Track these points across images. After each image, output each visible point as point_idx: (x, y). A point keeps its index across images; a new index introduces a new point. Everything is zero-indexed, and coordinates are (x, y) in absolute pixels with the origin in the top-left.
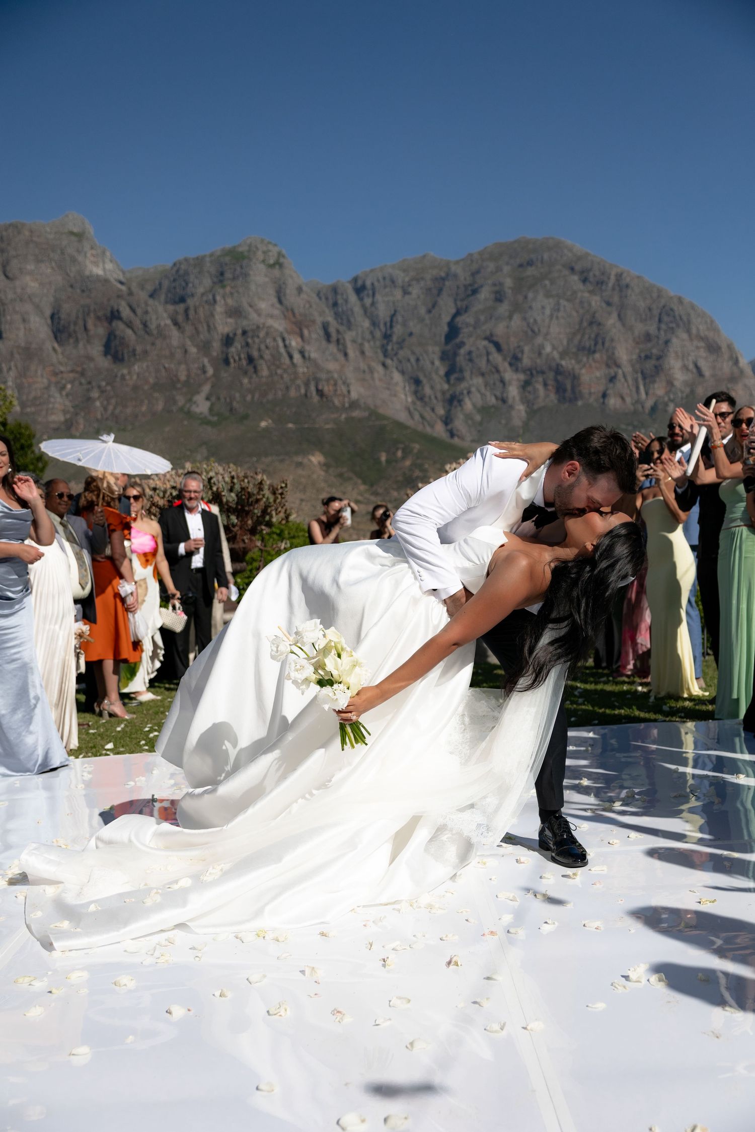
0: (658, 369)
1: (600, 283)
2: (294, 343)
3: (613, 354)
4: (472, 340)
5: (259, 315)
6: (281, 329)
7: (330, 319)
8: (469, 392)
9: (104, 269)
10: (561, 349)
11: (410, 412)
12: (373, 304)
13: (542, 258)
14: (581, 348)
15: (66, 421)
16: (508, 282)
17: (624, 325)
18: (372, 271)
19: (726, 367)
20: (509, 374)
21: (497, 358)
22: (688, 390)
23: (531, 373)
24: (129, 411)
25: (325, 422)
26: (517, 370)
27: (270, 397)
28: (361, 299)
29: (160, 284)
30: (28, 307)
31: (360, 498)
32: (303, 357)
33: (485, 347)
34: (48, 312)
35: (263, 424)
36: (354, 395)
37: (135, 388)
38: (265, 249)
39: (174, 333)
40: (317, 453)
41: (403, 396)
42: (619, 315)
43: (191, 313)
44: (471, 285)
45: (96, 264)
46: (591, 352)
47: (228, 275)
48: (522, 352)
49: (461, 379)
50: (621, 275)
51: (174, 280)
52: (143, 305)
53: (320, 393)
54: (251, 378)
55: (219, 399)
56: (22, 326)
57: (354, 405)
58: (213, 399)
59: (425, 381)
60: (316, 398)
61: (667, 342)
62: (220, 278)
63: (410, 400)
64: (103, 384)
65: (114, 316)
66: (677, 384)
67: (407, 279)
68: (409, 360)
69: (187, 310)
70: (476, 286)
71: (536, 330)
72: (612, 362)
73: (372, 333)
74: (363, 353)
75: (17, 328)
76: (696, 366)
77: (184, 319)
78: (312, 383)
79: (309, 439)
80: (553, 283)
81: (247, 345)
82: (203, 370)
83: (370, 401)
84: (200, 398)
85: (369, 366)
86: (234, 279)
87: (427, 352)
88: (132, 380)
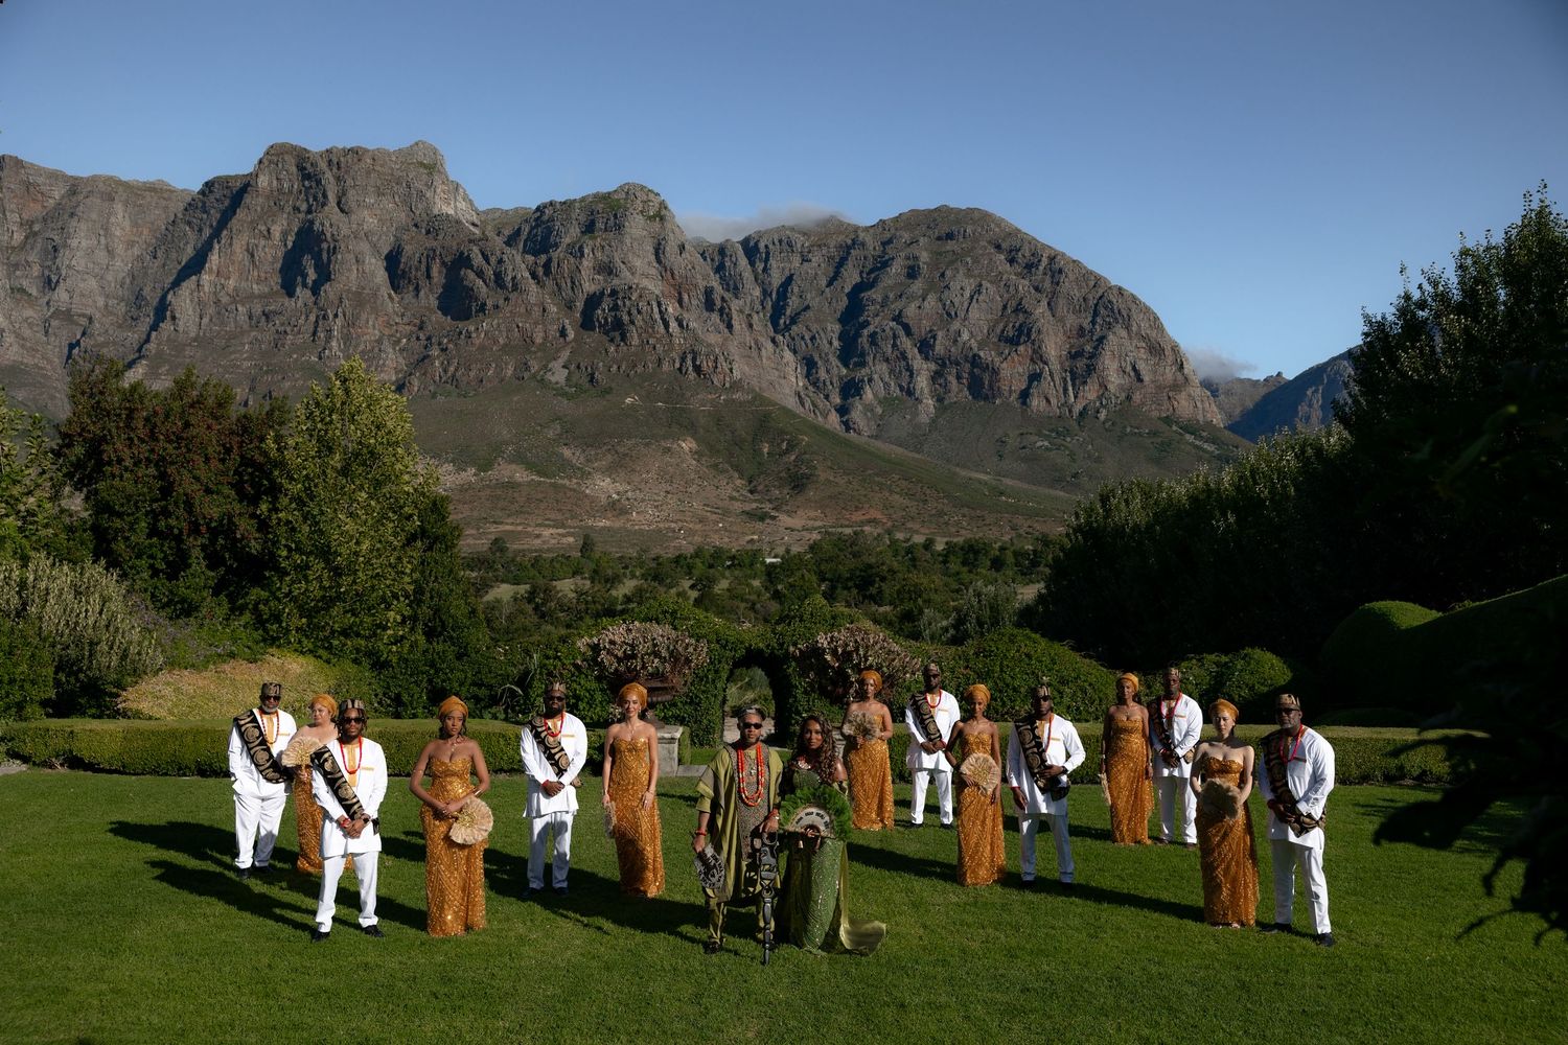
0: (1090, 369)
1: (1029, 267)
2: (672, 309)
3: (1040, 347)
4: (877, 319)
5: (633, 274)
6: (657, 292)
7: (715, 283)
8: (870, 380)
9: (456, 207)
10: (979, 339)
11: (800, 397)
12: (765, 270)
13: (965, 231)
14: (1003, 339)
15: (397, 380)
17: (1053, 315)
18: (766, 231)
19: (1169, 373)
20: (918, 362)
21: (906, 343)
22: (1124, 395)
23: (942, 363)
24: (472, 374)
25: (701, 402)
26: (927, 358)
27: (640, 369)
28: (752, 263)
29: (519, 229)
30: (364, 246)
31: (735, 494)
32: (680, 325)
33: (891, 329)
34: (385, 251)
35: (628, 400)
36: (737, 374)
37: (482, 348)
38: (645, 198)
39: (533, 286)
40: (690, 439)
41: (794, 380)
42: (1049, 304)
43: (554, 264)
44: (879, 257)
45: (447, 201)
46: (1013, 342)
47: (600, 225)
48: (934, 337)
49: (863, 364)
50: (1055, 257)
51: (537, 226)
52: (498, 253)
53: (698, 369)
54: (618, 346)
55: (578, 367)
56: (354, 268)
57: (736, 386)
58: (573, 367)
59: (819, 363)
60: (692, 375)
61: (1102, 339)
62: (589, 228)
63: (801, 384)
64: (445, 341)
65: (463, 261)
66: (1111, 387)
67: (807, 244)
68: (803, 338)
69: (549, 260)
70: (887, 257)
71: (953, 314)
72: (1038, 357)
73: (761, 303)
74: (750, 326)
75: (349, 270)
76: (1134, 369)
77: (544, 273)
78: (689, 357)
79: (680, 422)
80: (976, 261)
81: (615, 308)
82: (563, 333)
83: (754, 382)
84: (557, 365)
85: (756, 343)
86: (606, 230)
87: (824, 330)
88: (479, 339)
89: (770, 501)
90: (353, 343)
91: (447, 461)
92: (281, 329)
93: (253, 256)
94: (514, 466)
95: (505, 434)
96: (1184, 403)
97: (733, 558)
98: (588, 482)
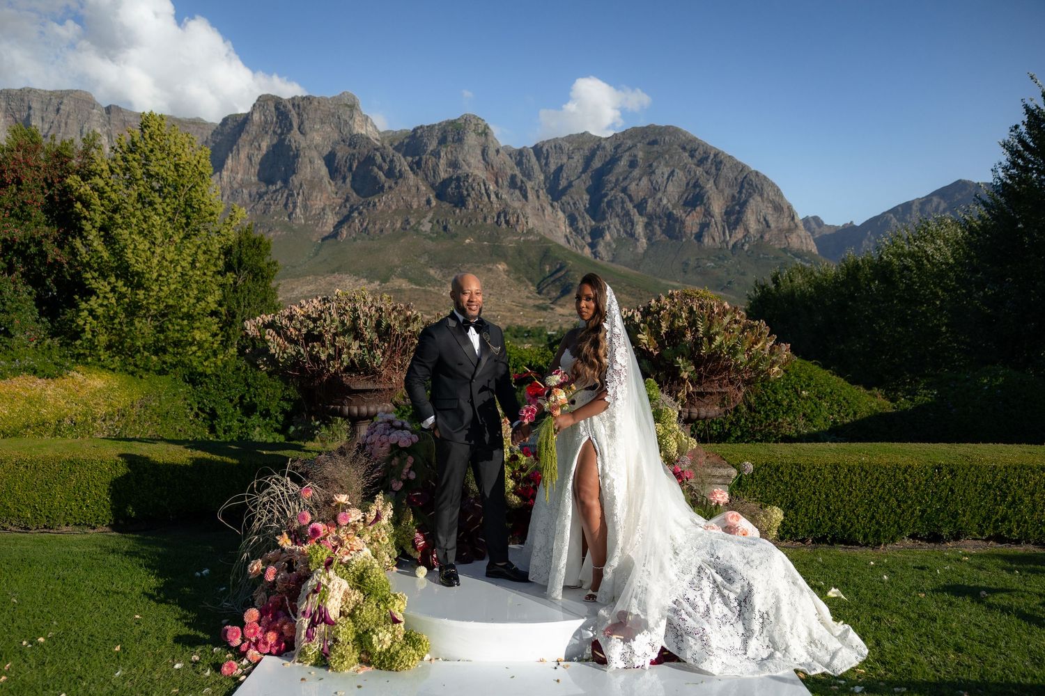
0: (738, 221)
1: (703, 160)
2: (492, 187)
3: (709, 207)
4: (613, 192)
5: (469, 167)
6: (484, 177)
7: (517, 172)
8: (609, 228)
9: (367, 129)
10: (673, 202)
11: (567, 239)
12: (546, 163)
13: (664, 139)
14: (686, 204)
15: (334, 231)
16: (640, 154)
17: (717, 188)
18: (548, 141)
19: (786, 223)
20: (637, 217)
21: (630, 206)
22: (759, 235)
23: (650, 217)
24: (377, 227)
25: (510, 242)
26: (641, 214)
27: (474, 223)
28: (538, 159)
29: (403, 142)
30: (314, 154)
31: (530, 295)
32: (497, 197)
33: (621, 198)
34: (326, 155)
35: (467, 241)
36: (530, 225)
37: (382, 212)
38: (476, 123)
39: (411, 176)
40: (503, 263)
41: (564, 228)
42: (714, 182)
43: (423, 162)
44: (614, 155)
45: (361, 127)
46: (693, 205)
47: (450, 139)
48: (646, 202)
49: (604, 219)
50: (718, 154)
51: (413, 140)
52: (391, 156)
53: (507, 222)
54: (461, 209)
55: (438, 222)
56: (309, 166)
57: (530, 232)
58: (435, 222)
59: (579, 218)
60: (504, 226)
61: (746, 202)
62: (443, 141)
63: (568, 231)
64: (361, 208)
65: (369, 160)
66: (751, 230)
67: (571, 148)
68: (569, 204)
69: (421, 159)
70: (618, 155)
71: (657, 188)
72: (708, 213)
73: (545, 183)
74: (538, 197)
75: (306, 168)
76: (765, 219)
77: (416, 166)
78: (502, 215)
79: (498, 253)
80: (671, 157)
81: (458, 187)
82: (428, 202)
83: (541, 230)
84: (425, 221)
85: (542, 206)
86: (453, 142)
87: (582, 198)
88: (380, 207)
89: (550, 299)
90: (309, 209)
91: (363, 277)
92: (268, 202)
93: (251, 160)
94: (401, 280)
95: (396, 261)
96: (795, 240)
97: (528, 332)
98: (445, 289)
